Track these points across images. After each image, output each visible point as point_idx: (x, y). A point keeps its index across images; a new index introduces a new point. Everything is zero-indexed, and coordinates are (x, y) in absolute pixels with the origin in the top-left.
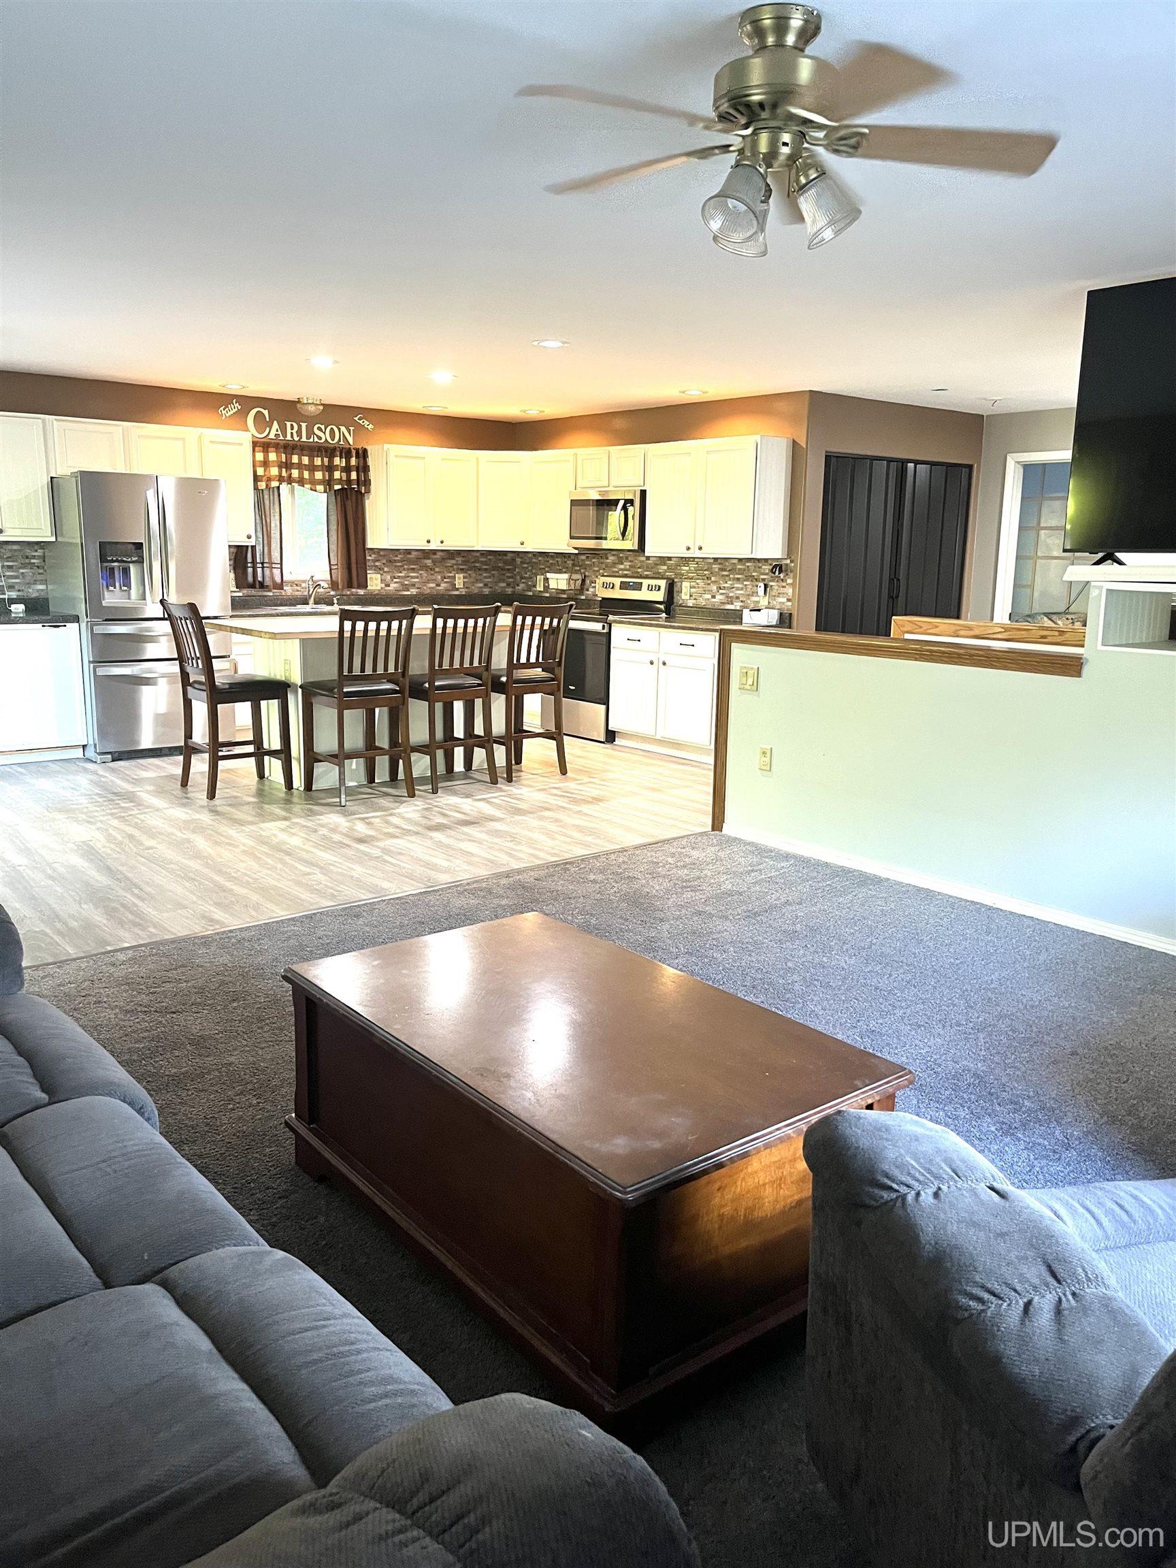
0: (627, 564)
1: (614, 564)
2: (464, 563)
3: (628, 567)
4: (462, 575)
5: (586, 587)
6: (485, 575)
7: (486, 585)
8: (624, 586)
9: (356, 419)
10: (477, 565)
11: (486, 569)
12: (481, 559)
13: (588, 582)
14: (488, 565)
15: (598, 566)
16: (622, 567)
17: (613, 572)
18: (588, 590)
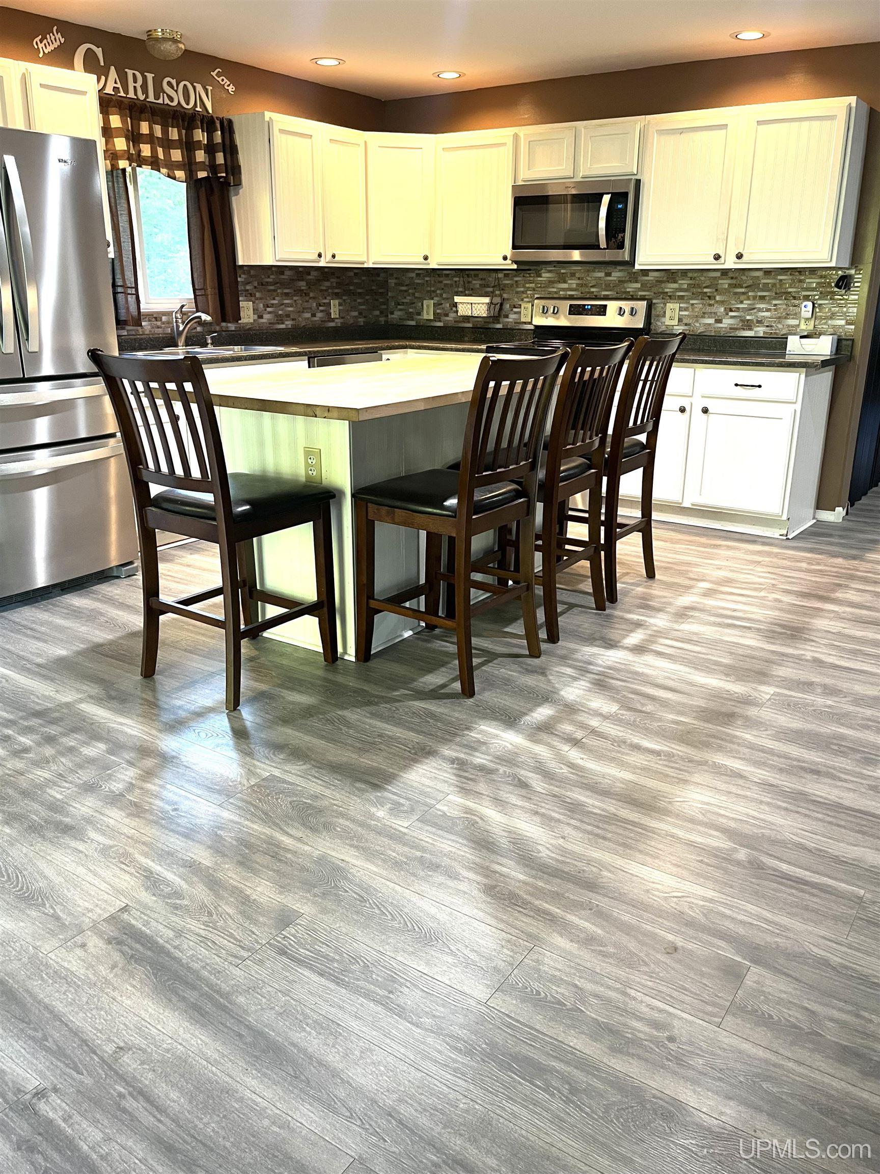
0: (573, 283)
1: (551, 282)
2: (339, 285)
3: (574, 286)
4: (337, 302)
5: (503, 313)
6: (359, 301)
7: (360, 314)
8: (575, 310)
9: (214, 74)
10: (351, 288)
11: (360, 293)
12: (355, 281)
13: (507, 306)
14: (362, 288)
15: (524, 287)
16: (565, 286)
17: (550, 293)
18: (507, 316)
